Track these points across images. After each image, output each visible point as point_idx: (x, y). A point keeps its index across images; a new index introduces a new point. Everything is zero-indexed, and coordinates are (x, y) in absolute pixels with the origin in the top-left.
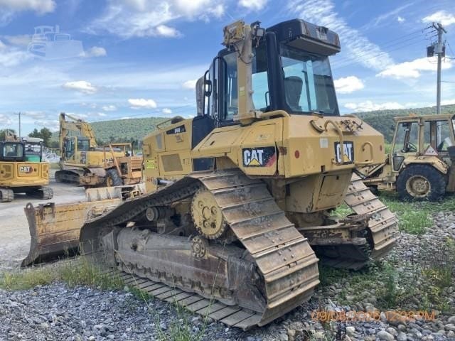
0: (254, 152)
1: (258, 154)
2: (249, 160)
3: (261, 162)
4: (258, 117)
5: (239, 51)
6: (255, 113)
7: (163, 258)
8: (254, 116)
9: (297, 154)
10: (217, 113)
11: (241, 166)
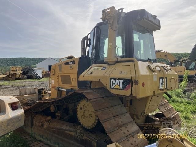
0: (117, 81)
1: (120, 83)
2: (114, 85)
3: (121, 87)
4: (119, 60)
5: (110, 23)
6: (117, 59)
7: (58, 134)
8: (116, 60)
9: (143, 85)
10: (94, 56)
11: (108, 88)
